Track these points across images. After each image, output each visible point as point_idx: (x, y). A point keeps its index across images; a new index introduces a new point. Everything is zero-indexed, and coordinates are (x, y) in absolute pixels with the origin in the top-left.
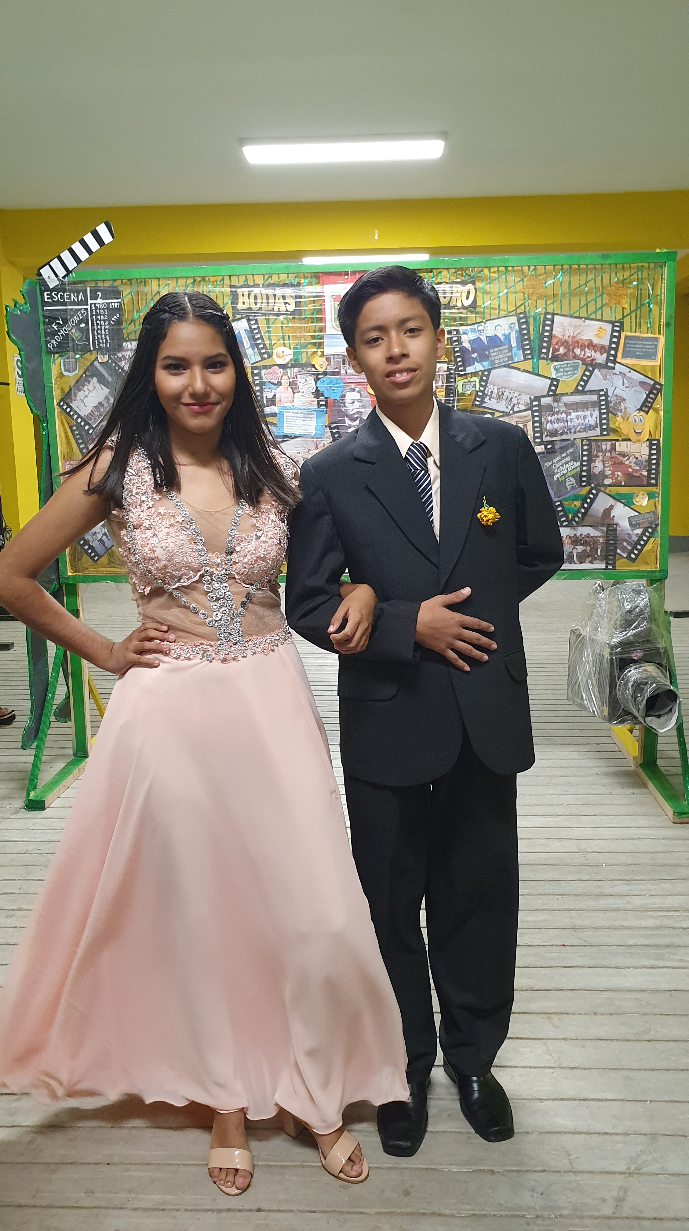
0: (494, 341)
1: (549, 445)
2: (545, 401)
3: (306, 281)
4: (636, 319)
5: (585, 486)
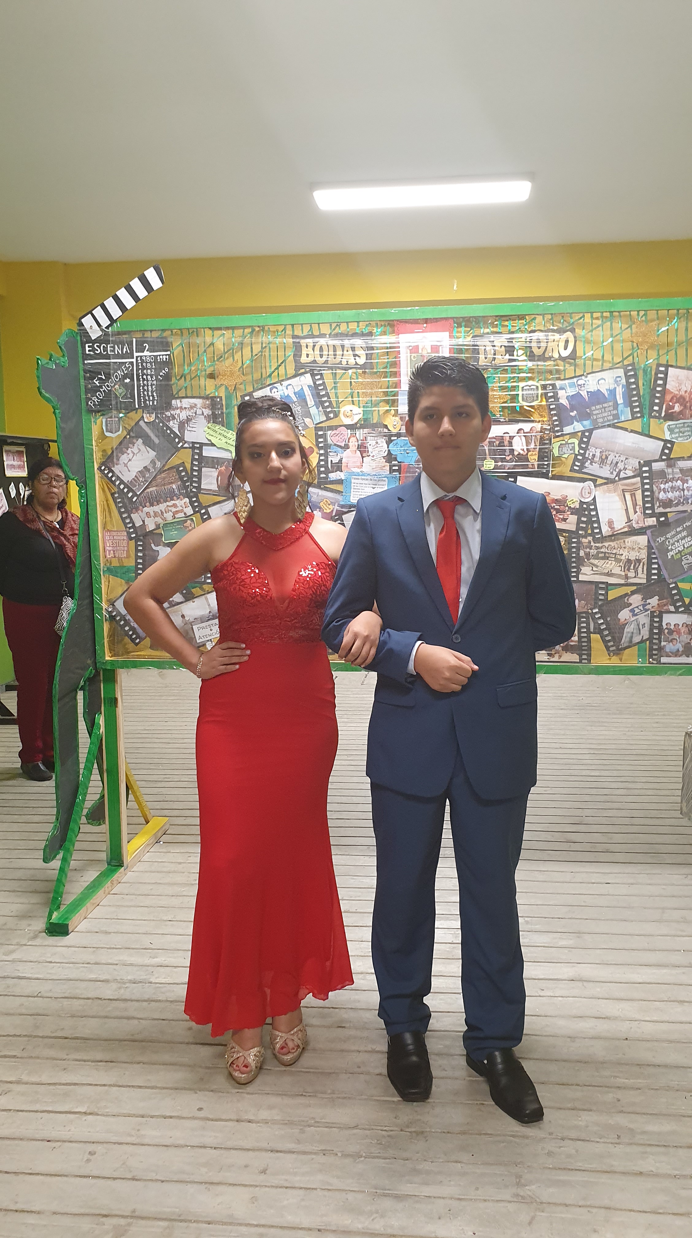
0: (597, 397)
1: (661, 517)
2: (656, 466)
3: (379, 330)
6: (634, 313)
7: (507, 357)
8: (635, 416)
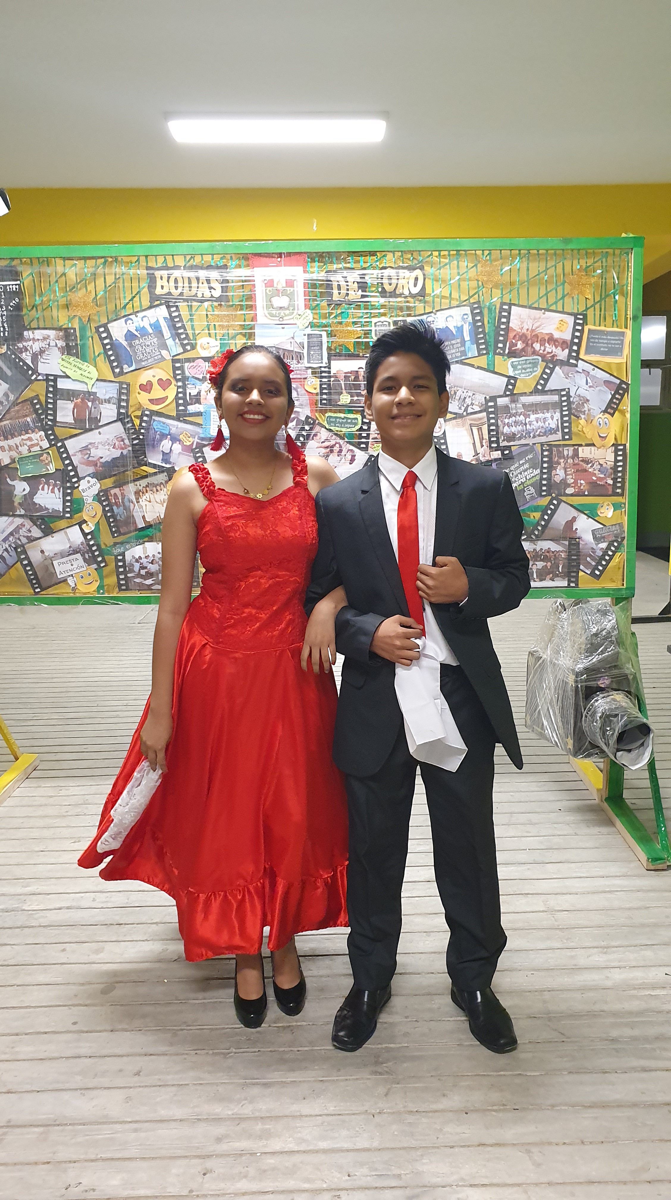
0: (445, 334)
1: (506, 450)
2: (501, 401)
3: (234, 263)
4: (601, 311)
5: (545, 496)
6: (479, 253)
7: (360, 293)
8: (481, 353)
